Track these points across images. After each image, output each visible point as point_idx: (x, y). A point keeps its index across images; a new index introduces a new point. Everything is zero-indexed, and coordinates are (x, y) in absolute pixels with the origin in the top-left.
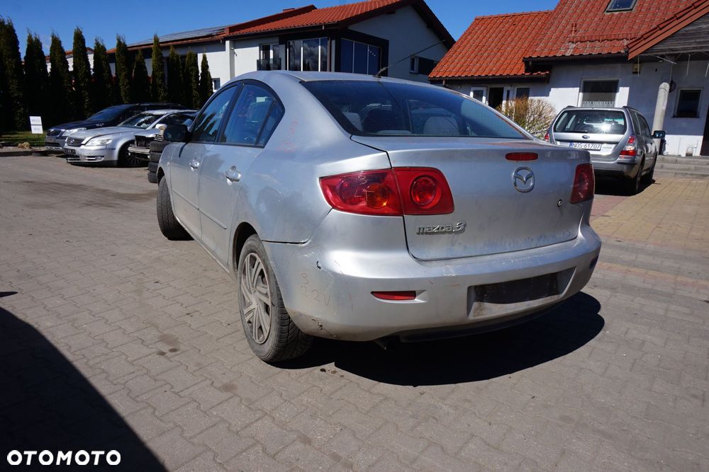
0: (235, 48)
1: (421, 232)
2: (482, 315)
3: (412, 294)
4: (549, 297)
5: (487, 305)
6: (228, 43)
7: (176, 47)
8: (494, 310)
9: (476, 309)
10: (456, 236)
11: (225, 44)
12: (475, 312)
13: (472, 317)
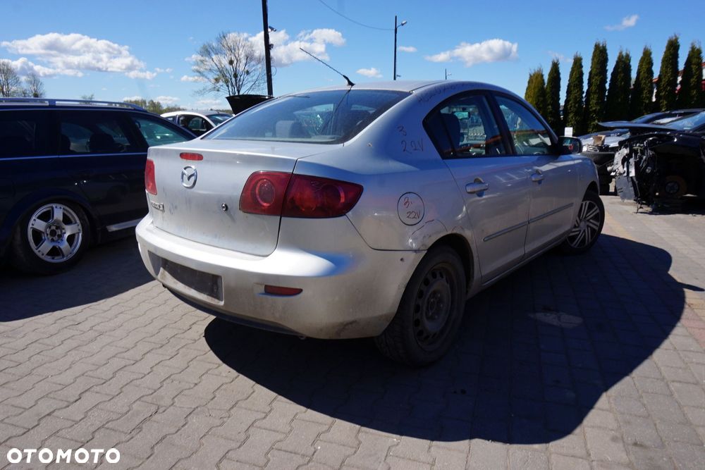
5: (167, 274)
9: (162, 273)
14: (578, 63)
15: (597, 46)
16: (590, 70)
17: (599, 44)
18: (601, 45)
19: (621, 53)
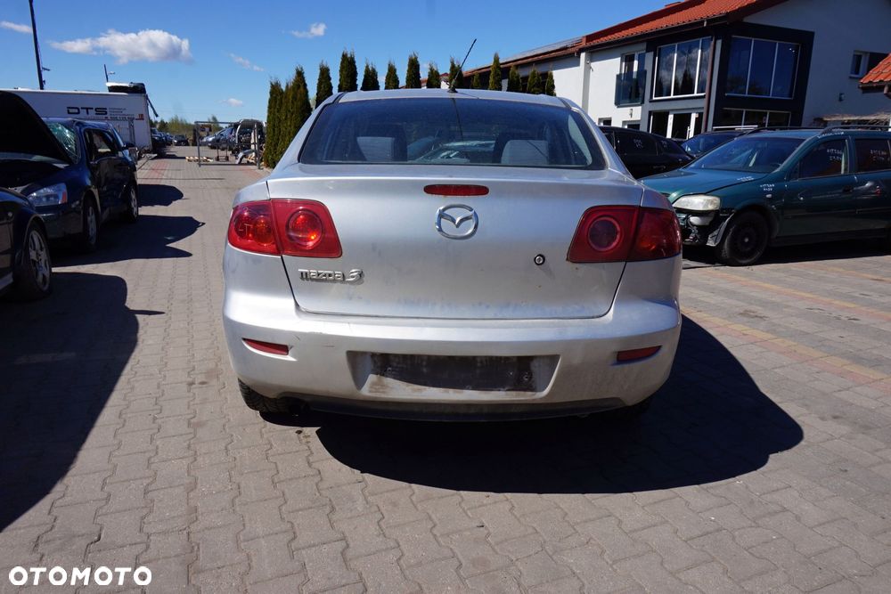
0: (592, 61)
1: (305, 277)
2: (384, 392)
3: (283, 349)
4: (514, 393)
5: (389, 381)
6: (583, 55)
7: (517, 66)
8: (401, 391)
9: (374, 384)
10: (352, 287)
11: (579, 57)
12: (371, 387)
13: (366, 392)
14: (325, 74)
15: (344, 56)
16: (338, 83)
17: (346, 55)
18: (349, 56)
19: (367, 67)
